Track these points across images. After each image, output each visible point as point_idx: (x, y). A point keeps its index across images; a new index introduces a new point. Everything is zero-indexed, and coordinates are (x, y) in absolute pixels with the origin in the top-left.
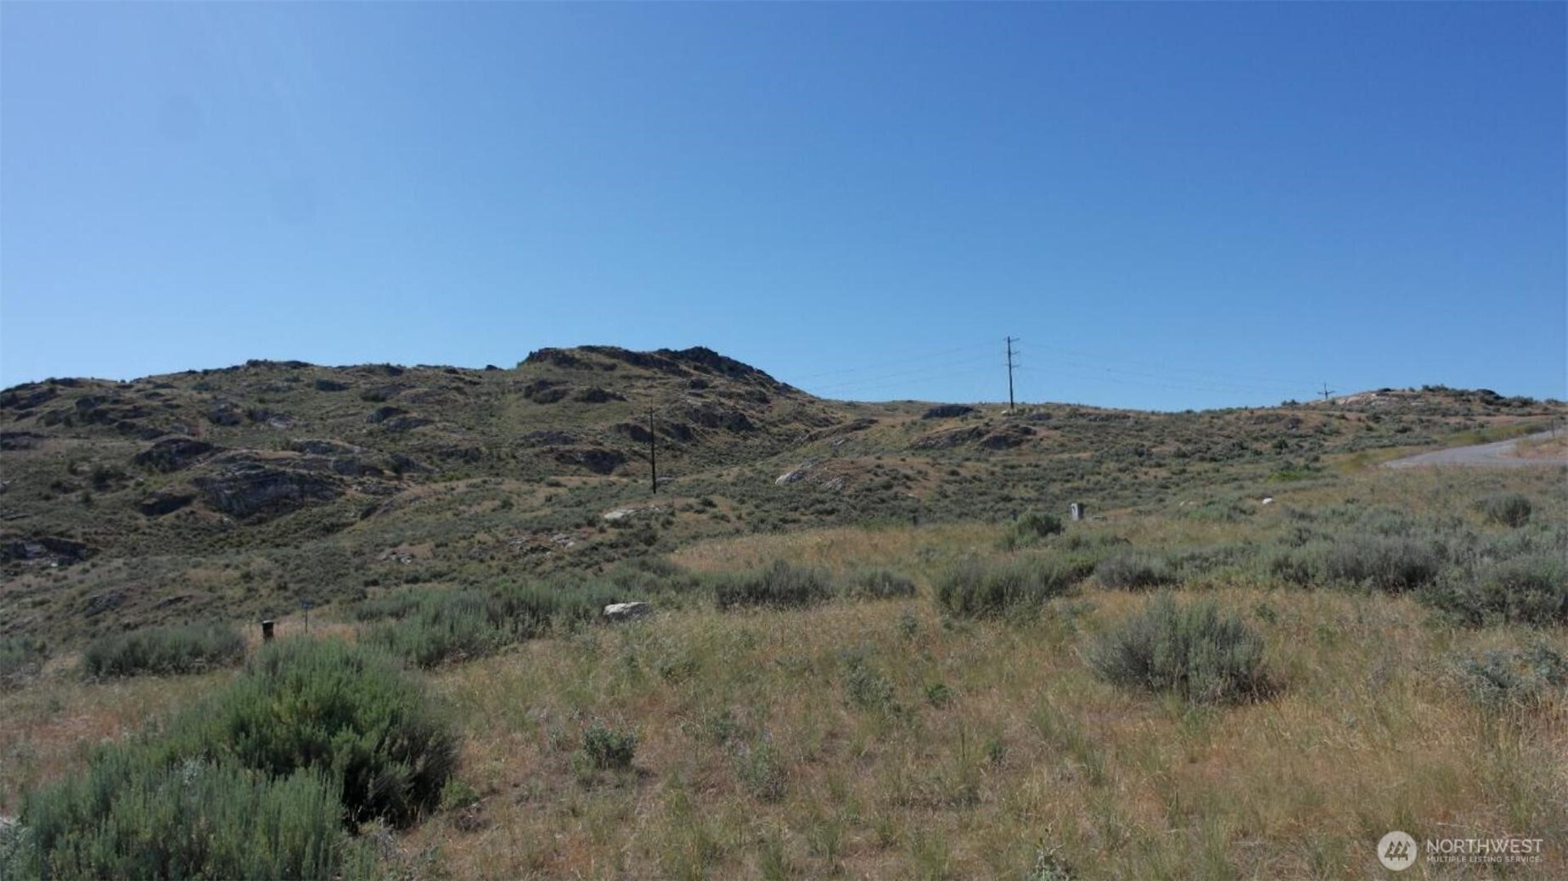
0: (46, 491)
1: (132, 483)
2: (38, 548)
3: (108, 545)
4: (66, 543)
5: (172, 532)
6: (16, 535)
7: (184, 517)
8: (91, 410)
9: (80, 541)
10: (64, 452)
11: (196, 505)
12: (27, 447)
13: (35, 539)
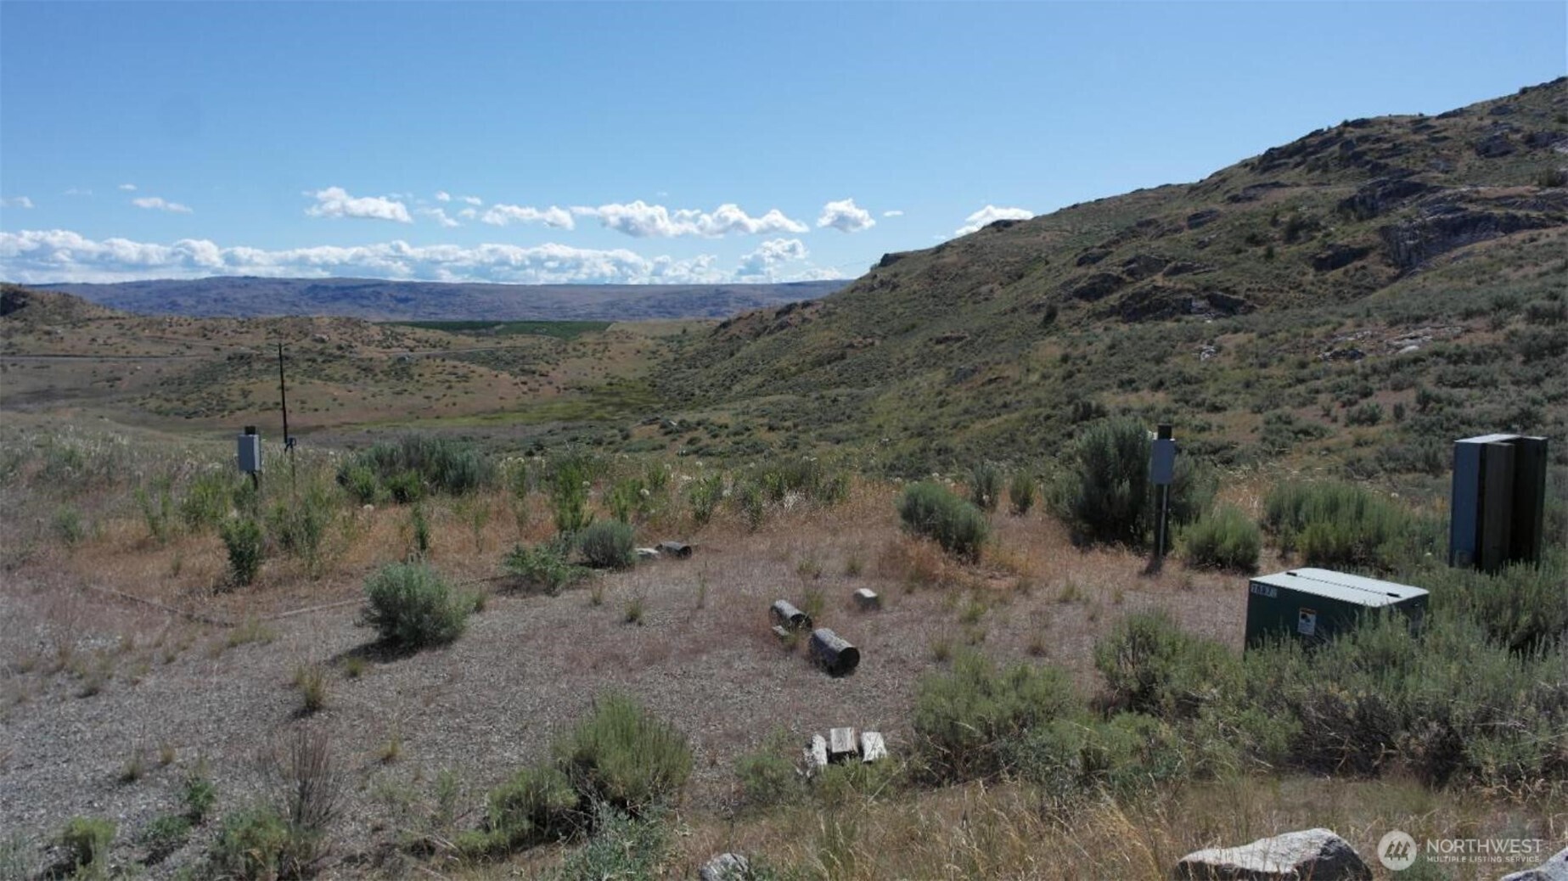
0: (1241, 244)
1: (1319, 235)
2: (1202, 304)
3: (1264, 303)
4: (1228, 298)
5: (1332, 289)
6: (1189, 291)
7: (1352, 273)
8: (1350, 153)
9: (1241, 297)
10: (1283, 201)
11: (1373, 257)
12: (1250, 199)
13: (1203, 294)
